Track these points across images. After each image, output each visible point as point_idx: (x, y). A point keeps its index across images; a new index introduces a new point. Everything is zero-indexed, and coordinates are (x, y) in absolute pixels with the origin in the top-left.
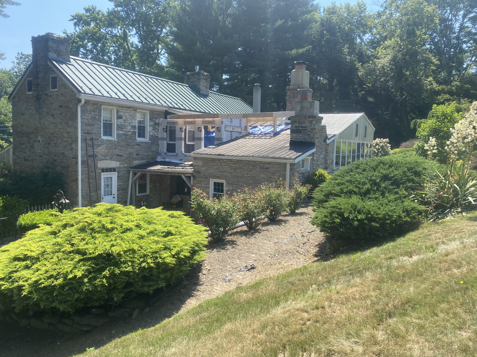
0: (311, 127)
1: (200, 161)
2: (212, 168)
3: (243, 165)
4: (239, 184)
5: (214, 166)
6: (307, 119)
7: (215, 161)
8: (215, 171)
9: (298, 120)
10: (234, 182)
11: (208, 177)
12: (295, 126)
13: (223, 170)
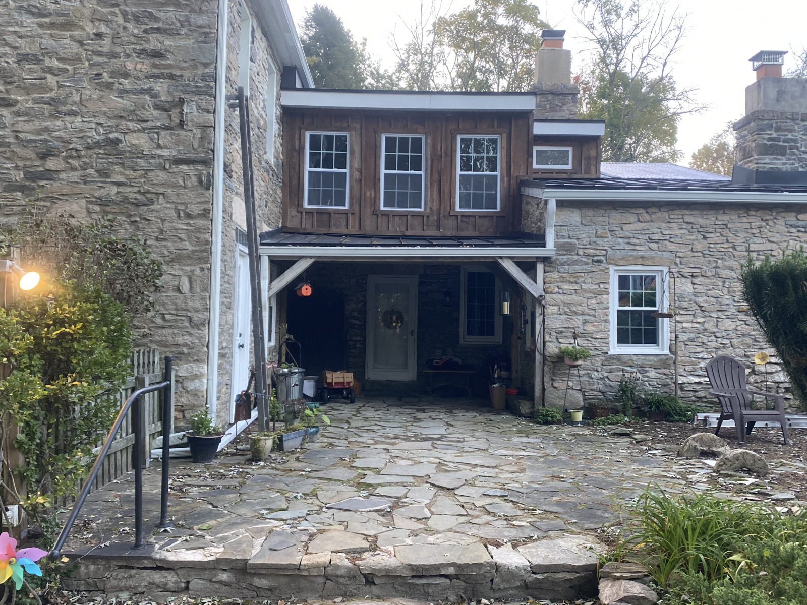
1: (573, 212)
2: (621, 232)
3: (732, 218)
4: (716, 275)
5: (628, 225)
6: (799, 122)
7: (633, 211)
8: (633, 241)
9: (776, 123)
10: (699, 270)
11: (605, 261)
12: (768, 136)
13: (661, 235)
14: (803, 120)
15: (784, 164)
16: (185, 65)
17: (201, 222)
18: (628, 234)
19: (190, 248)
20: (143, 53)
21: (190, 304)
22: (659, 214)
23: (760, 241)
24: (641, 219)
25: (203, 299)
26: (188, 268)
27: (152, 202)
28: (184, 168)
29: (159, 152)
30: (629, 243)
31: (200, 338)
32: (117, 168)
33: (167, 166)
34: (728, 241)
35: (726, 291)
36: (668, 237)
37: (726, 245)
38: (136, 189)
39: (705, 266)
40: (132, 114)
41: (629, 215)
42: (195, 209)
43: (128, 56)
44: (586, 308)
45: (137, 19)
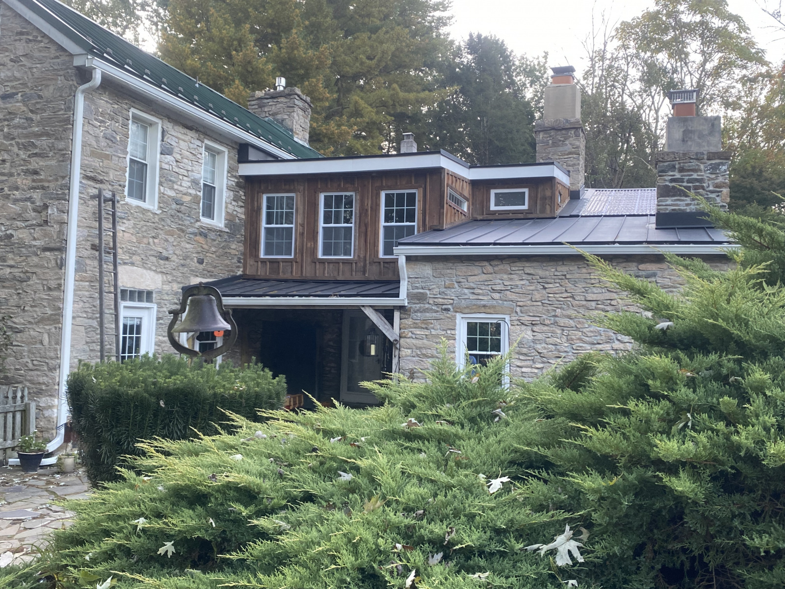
0: (716, 181)
1: (425, 265)
2: (466, 283)
3: (571, 268)
4: (555, 323)
5: (472, 277)
6: (705, 161)
7: (477, 264)
8: (476, 291)
9: (679, 163)
10: (538, 319)
11: (452, 310)
12: (670, 178)
13: (502, 286)
14: (709, 159)
15: (687, 205)
16: (51, 178)
17: (55, 293)
18: (472, 285)
19: (50, 312)
20: (27, 172)
21: (48, 354)
22: (501, 267)
23: (599, 290)
24: (485, 271)
25: (56, 350)
26: (47, 327)
27: (29, 278)
28: (48, 253)
29: (34, 243)
30: (473, 293)
31: (53, 378)
32: (10, 256)
33: (39, 253)
34: (566, 291)
35: (564, 339)
36: (509, 288)
37: (565, 295)
38: (20, 270)
39: (544, 314)
40: (19, 217)
41: (474, 267)
42: (53, 284)
43: (19, 174)
44: (435, 352)
45: (25, 147)
